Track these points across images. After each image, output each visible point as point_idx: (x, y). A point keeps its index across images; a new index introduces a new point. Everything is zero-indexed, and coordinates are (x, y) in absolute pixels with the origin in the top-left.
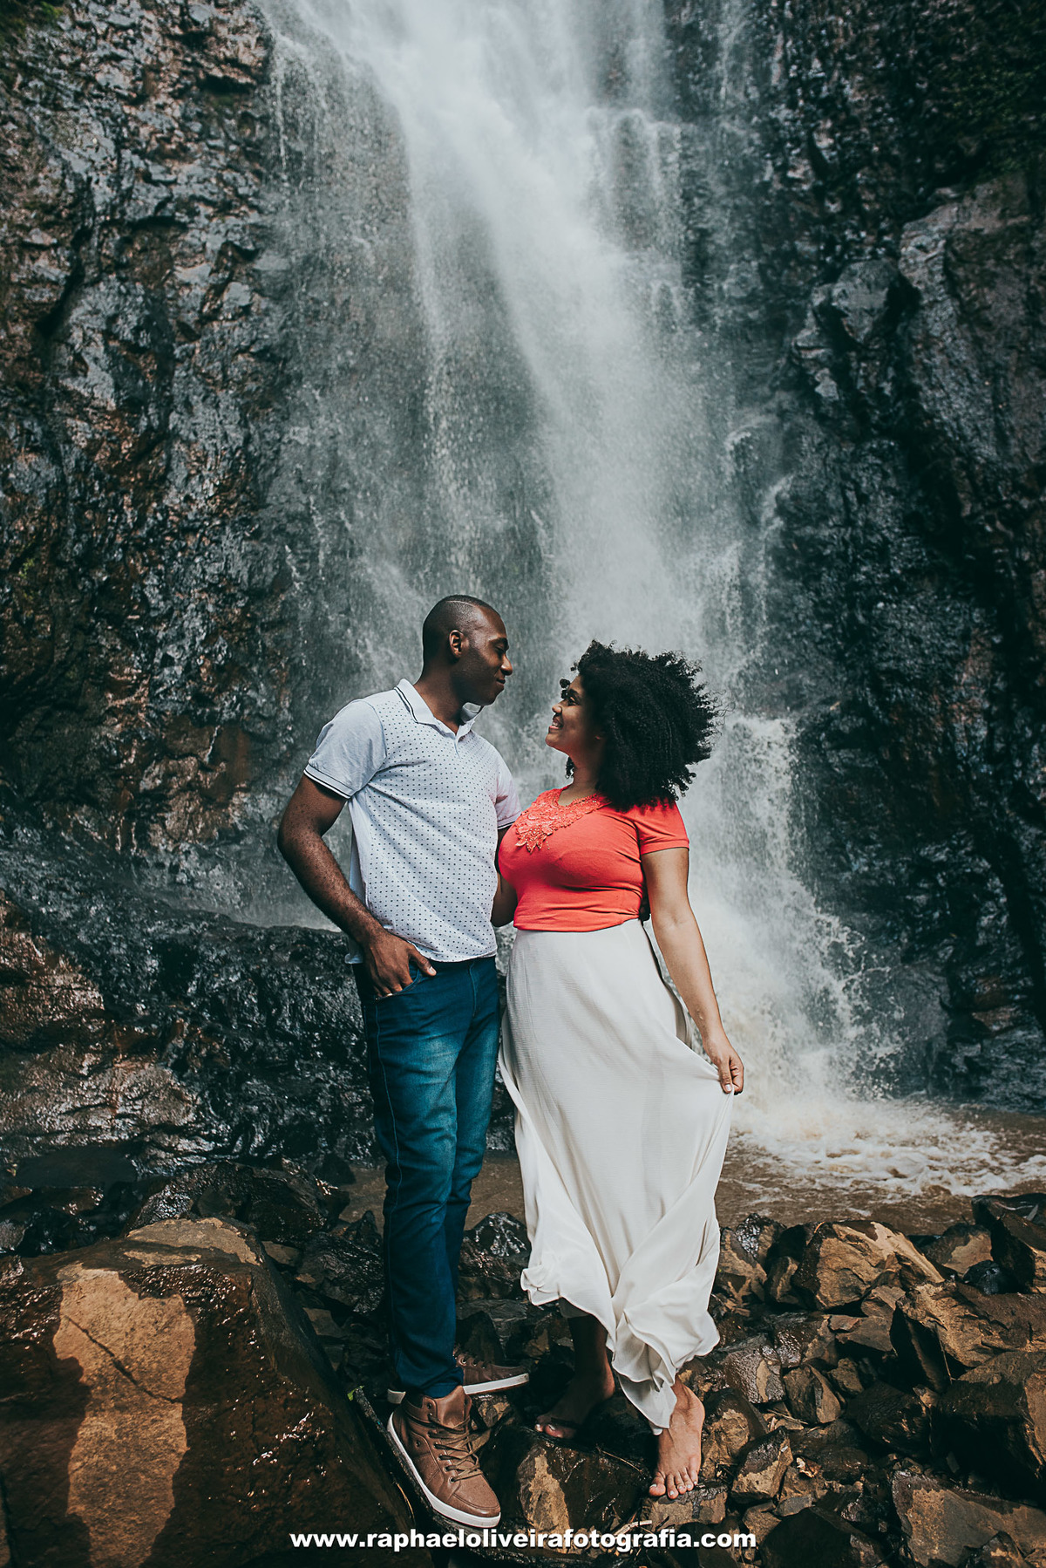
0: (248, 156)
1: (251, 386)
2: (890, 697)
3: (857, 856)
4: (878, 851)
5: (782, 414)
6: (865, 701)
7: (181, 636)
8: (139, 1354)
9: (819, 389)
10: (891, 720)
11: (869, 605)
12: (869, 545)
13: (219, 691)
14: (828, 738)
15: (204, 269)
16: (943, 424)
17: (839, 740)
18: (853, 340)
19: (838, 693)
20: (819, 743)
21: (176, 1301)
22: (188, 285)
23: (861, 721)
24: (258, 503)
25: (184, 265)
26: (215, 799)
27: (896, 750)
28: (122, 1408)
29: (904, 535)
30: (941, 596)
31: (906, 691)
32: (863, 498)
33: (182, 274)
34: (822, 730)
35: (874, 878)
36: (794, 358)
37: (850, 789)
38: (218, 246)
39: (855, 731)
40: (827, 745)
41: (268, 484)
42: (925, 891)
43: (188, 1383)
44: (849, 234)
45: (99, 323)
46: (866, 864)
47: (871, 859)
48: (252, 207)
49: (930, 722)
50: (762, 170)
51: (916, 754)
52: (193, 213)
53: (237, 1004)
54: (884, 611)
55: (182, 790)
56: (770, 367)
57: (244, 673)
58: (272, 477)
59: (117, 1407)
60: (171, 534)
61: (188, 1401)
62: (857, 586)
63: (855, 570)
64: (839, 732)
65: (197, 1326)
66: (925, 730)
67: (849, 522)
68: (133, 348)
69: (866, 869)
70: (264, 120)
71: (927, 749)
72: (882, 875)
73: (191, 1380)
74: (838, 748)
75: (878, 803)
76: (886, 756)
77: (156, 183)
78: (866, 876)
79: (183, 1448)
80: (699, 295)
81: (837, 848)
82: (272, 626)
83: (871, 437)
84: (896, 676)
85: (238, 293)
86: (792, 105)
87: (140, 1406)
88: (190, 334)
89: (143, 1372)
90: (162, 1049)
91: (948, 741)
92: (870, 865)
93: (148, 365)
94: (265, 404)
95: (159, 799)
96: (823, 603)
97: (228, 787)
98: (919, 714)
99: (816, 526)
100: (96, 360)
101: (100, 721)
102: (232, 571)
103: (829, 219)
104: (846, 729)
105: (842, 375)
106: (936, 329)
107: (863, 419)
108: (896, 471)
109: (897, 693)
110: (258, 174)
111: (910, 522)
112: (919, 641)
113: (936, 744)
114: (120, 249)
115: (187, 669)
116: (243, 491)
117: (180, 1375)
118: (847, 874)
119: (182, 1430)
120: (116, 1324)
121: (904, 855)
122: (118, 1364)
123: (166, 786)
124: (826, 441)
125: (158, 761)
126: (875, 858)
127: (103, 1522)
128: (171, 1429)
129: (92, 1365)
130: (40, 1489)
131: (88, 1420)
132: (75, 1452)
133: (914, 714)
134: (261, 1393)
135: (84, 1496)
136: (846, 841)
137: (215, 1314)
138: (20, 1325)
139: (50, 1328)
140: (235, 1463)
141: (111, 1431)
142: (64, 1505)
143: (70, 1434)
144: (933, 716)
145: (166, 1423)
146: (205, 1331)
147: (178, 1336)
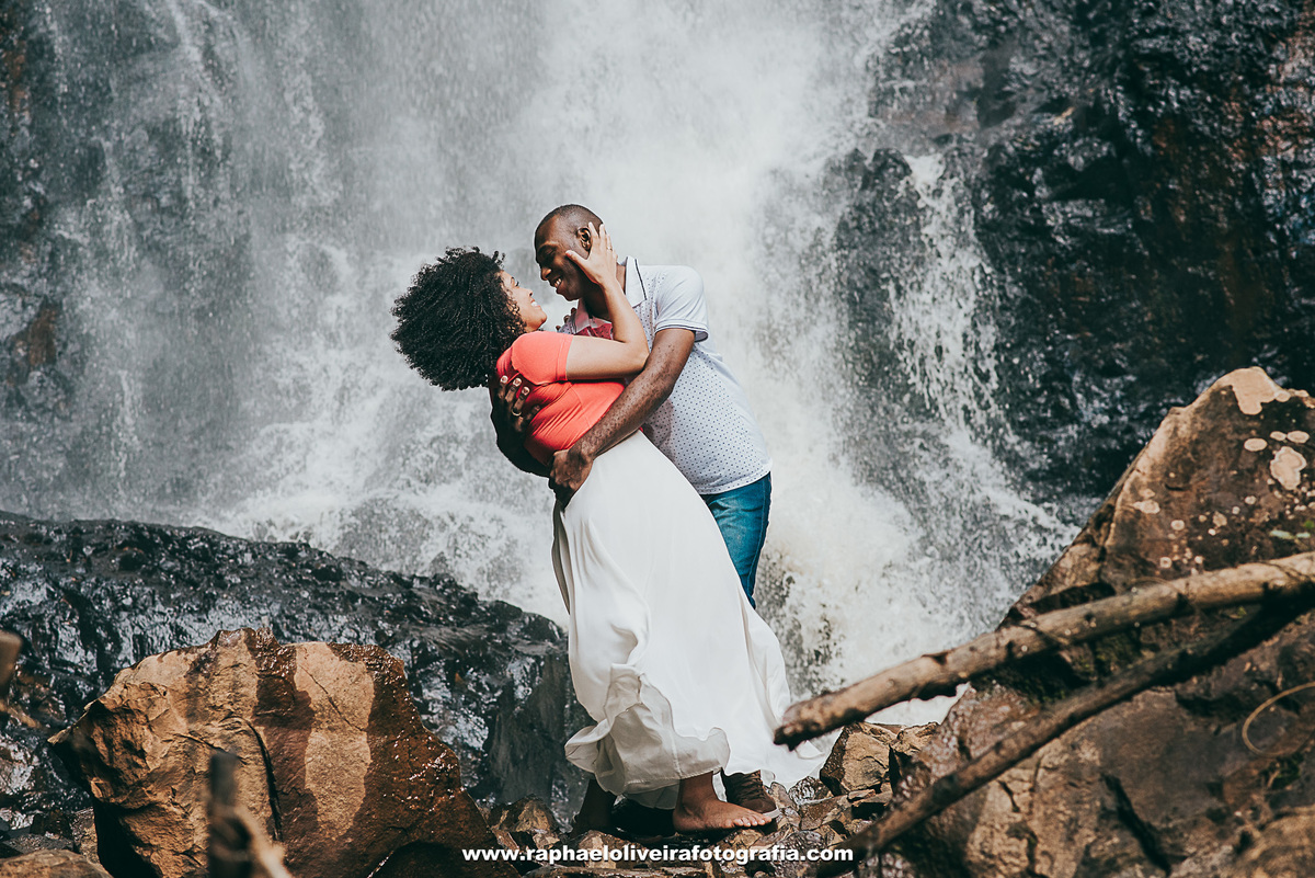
2: (1157, 105)
3: (1089, 396)
4: (1128, 388)
6: (1114, 110)
8: (341, 695)
10: (1156, 147)
14: (1049, 181)
17: (1069, 185)
19: (1071, 91)
20: (1030, 188)
21: (361, 665)
23: (1105, 149)
27: (1163, 202)
28: (332, 729)
31: (1186, 93)
34: (1038, 163)
35: (1115, 436)
37: (1082, 274)
39: (1094, 165)
40: (1042, 192)
43: (370, 721)
46: (1104, 412)
47: (1114, 401)
49: (1224, 154)
51: (1196, 211)
59: (329, 728)
61: (370, 731)
64: (1067, 169)
65: (375, 682)
66: (1214, 166)
69: (1105, 419)
71: (1215, 201)
72: (1129, 430)
73: (372, 716)
74: (1063, 197)
75: (1130, 300)
76: (1146, 215)
78: (1102, 431)
79: (369, 761)
84: (1169, 65)
87: (343, 729)
89: (345, 707)
92: (1112, 413)
98: (1204, 139)
104: (1077, 161)
109: (1167, 98)
113: (1232, 191)
117: (366, 713)
118: (1072, 430)
119: (368, 749)
120: (328, 674)
122: (330, 699)
126: (1121, 400)
127: (324, 797)
128: (361, 747)
129: (316, 698)
130: (290, 770)
131: (313, 733)
132: (308, 751)
133: (1196, 138)
134: (413, 734)
135: (314, 779)
136: (1073, 369)
137: (384, 677)
138: (276, 667)
139: (292, 672)
140: (399, 776)
141: (326, 742)
142: (303, 782)
143: (305, 740)
144: (1230, 141)
145: (358, 743)
146: (379, 686)
147: (364, 688)
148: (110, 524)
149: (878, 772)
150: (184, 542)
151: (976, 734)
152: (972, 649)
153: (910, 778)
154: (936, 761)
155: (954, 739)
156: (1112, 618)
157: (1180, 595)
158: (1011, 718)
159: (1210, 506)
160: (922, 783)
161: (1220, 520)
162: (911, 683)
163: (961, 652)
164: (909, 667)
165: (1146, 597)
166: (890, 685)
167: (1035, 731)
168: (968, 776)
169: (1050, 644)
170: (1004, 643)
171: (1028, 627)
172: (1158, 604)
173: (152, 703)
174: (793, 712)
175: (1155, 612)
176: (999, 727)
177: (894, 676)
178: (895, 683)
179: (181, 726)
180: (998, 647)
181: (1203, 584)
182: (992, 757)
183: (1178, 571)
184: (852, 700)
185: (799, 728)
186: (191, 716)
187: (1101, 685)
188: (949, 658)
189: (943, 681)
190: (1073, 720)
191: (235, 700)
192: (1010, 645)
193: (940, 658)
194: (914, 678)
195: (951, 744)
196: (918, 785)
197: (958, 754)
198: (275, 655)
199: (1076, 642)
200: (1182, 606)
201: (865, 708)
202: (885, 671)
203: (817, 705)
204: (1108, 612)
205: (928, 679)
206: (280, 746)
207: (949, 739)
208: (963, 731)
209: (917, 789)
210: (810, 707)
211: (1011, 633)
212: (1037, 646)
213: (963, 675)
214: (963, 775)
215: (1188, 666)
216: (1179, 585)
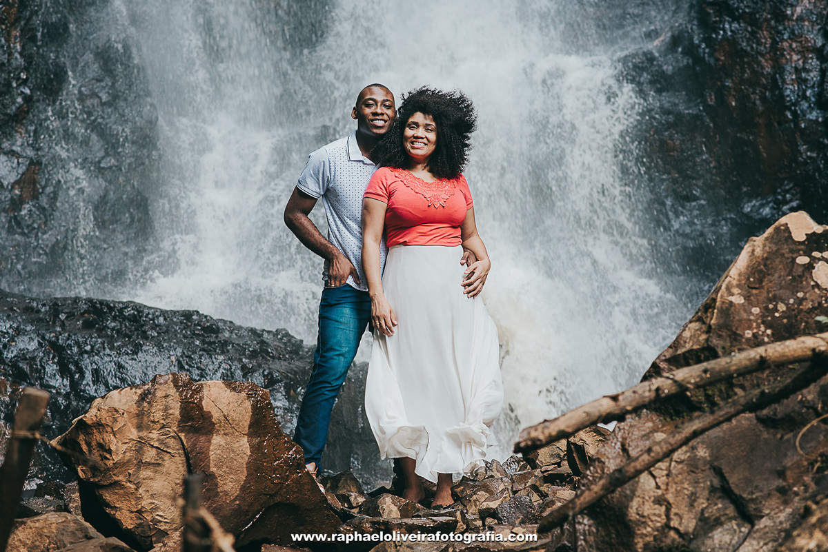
2: (718, 34)
3: (677, 213)
4: (701, 208)
6: (691, 37)
8: (231, 413)
10: (717, 60)
14: (651, 81)
17: (663, 83)
21: (243, 395)
23: (685, 61)
27: (722, 94)
28: (226, 434)
31: (735, 26)
34: (644, 69)
35: (694, 238)
37: (671, 137)
39: (678, 71)
40: (647, 87)
43: (249, 429)
46: (687, 224)
47: (693, 217)
49: (759, 63)
51: (743, 99)
59: (224, 434)
61: (250, 435)
64: (662, 73)
65: (252, 405)
66: (754, 72)
69: (687, 228)
71: (754, 93)
72: (703, 235)
73: (250, 426)
74: (661, 91)
75: (703, 154)
76: (711, 101)
78: (686, 236)
79: (249, 453)
81: (657, 206)
87: (233, 434)
89: (233, 420)
91: (775, 85)
92: (691, 224)
98: (747, 54)
104: (668, 68)
109: (724, 29)
113: (764, 87)
117: (247, 424)
119: (248, 446)
120: (223, 400)
121: (730, 211)
122: (225, 416)
126: (697, 217)
127: (222, 476)
128: (244, 445)
129: (216, 415)
130: (201, 460)
131: (214, 437)
132: (211, 448)
133: (743, 53)
134: (275, 436)
135: (215, 465)
136: (666, 197)
137: (257, 401)
138: (191, 397)
139: (201, 399)
140: (267, 462)
141: (223, 443)
142: (209, 467)
143: (209, 441)
144: (763, 56)
145: (242, 443)
146: (254, 407)
147: (245, 409)
148: (76, 300)
149: (559, 454)
150: (121, 311)
151: (632, 441)
152: (634, 392)
153: (592, 468)
154: (608, 458)
155: (619, 444)
156: (720, 371)
157: (761, 357)
158: (654, 431)
159: (775, 299)
160: (599, 471)
161: (782, 308)
162: (597, 414)
163: (627, 394)
164: (596, 404)
165: (741, 358)
166: (584, 415)
167: (672, 441)
168: (631, 469)
169: (681, 387)
170: (654, 388)
171: (668, 378)
172: (748, 363)
173: (115, 420)
174: (525, 433)
175: (746, 367)
176: (647, 436)
177: (587, 409)
178: (588, 414)
179: (133, 434)
180: (650, 390)
181: (775, 350)
182: (646, 457)
183: (756, 342)
184: (562, 425)
185: (529, 443)
186: (139, 427)
187: (712, 412)
188: (621, 398)
189: (617, 412)
190: (695, 434)
191: (166, 417)
192: (658, 389)
193: (615, 398)
194: (599, 411)
195: (617, 447)
196: (597, 472)
197: (621, 453)
198: (190, 389)
199: (697, 386)
200: (762, 363)
201: (570, 430)
202: (581, 407)
203: (540, 428)
204: (717, 368)
205: (608, 411)
206: (194, 445)
207: (615, 444)
208: (624, 439)
209: (596, 475)
210: (536, 430)
211: (657, 382)
212: (674, 389)
213: (629, 408)
214: (627, 469)
215: (765, 400)
216: (761, 351)
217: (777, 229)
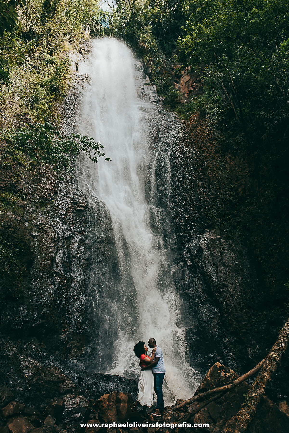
0: (84, 222)
1: (84, 266)
4: (201, 355)
5: (181, 267)
6: (197, 326)
7: (74, 317)
8: (124, 399)
9: (188, 263)
10: (202, 330)
11: (198, 307)
12: (197, 295)
13: (81, 327)
15: (76, 245)
16: (208, 274)
17: (194, 334)
18: (193, 255)
19: (193, 324)
21: (126, 395)
22: (74, 248)
23: (197, 330)
24: (86, 289)
25: (73, 244)
26: (79, 349)
27: (203, 335)
29: (203, 293)
30: (210, 305)
31: (204, 324)
32: (196, 285)
33: (72, 246)
34: (190, 331)
36: (183, 256)
37: (196, 343)
38: (79, 240)
40: (191, 334)
41: (88, 285)
42: (210, 363)
44: (191, 234)
45: (61, 258)
48: (84, 232)
49: (209, 330)
50: (176, 219)
51: (207, 336)
52: (74, 234)
53: (92, 387)
54: (201, 308)
55: (74, 347)
56: (179, 257)
57: (85, 323)
58: (88, 283)
59: (123, 403)
60: (72, 297)
62: (196, 303)
63: (195, 299)
64: (193, 332)
67: (194, 290)
68: (66, 262)
70: (87, 215)
72: (202, 360)
73: (127, 401)
74: (193, 335)
75: (201, 346)
76: (202, 337)
77: (69, 230)
79: (127, 407)
80: (166, 242)
81: (194, 355)
82: (89, 314)
83: (197, 273)
84: (202, 321)
85: (82, 248)
86: (180, 208)
88: (74, 257)
90: (84, 394)
91: (212, 334)
93: (68, 264)
94: (87, 269)
95: (70, 349)
96: (190, 305)
97: (82, 346)
99: (188, 290)
100: (60, 266)
101: (61, 334)
102: (83, 303)
103: (188, 230)
104: (195, 331)
105: (191, 260)
106: (206, 256)
107: (196, 269)
108: (202, 280)
109: (202, 325)
110: (85, 225)
111: (204, 291)
112: (206, 314)
113: (210, 334)
114: (63, 243)
115: (75, 323)
116: (84, 287)
118: (196, 360)
120: (123, 396)
121: (206, 356)
123: (71, 346)
124: (189, 273)
125: (70, 341)
127: (122, 411)
128: (126, 405)
129: (122, 399)
130: (119, 408)
131: (121, 403)
132: (121, 406)
133: (206, 329)
134: (132, 403)
135: (121, 409)
139: (119, 396)
141: (123, 405)
146: (128, 397)
148: (99, 373)
150: (106, 376)
156: (208, 394)
158: (197, 404)
159: (216, 379)
161: (217, 380)
162: (187, 403)
164: (187, 401)
165: (211, 391)
167: (200, 407)
169: (201, 397)
173: (104, 400)
175: (212, 393)
176: (196, 406)
177: (185, 402)
179: (108, 403)
180: (195, 398)
182: (196, 410)
183: (214, 388)
186: (108, 402)
187: (207, 401)
190: (204, 406)
191: (113, 399)
193: (190, 400)
198: (117, 394)
199: (204, 397)
200: (214, 392)
205: (189, 402)
206: (118, 405)
211: (197, 396)
213: (192, 401)
214: (193, 413)
215: (216, 399)
216: (214, 390)
217: (215, 365)
